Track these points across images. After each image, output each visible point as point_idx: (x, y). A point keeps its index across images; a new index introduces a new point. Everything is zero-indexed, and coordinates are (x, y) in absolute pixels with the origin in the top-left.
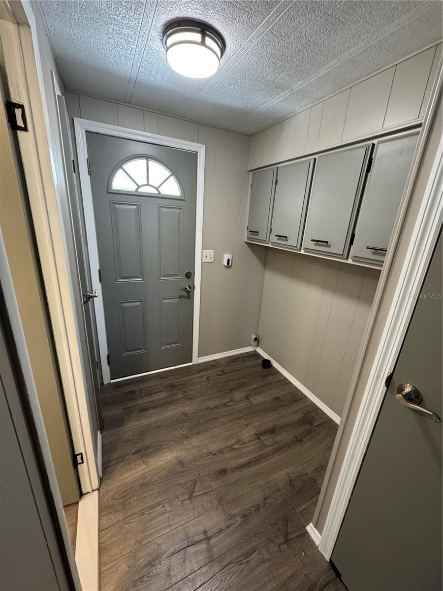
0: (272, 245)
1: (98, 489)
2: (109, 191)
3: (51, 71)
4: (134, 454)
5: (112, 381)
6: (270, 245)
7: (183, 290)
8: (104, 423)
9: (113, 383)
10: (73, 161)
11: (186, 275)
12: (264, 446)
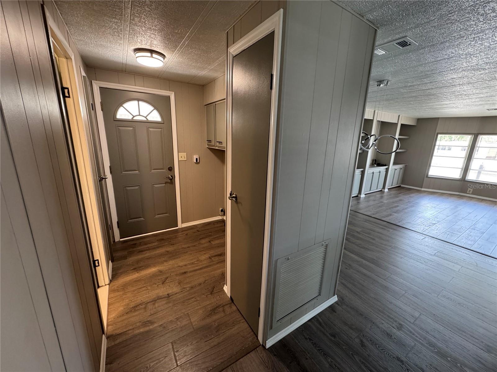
0: (218, 148)
1: (109, 284)
2: (115, 120)
3: (80, 66)
4: (132, 270)
5: (121, 240)
6: (217, 148)
7: (167, 178)
8: (114, 259)
9: (121, 241)
10: (92, 104)
11: (168, 169)
12: (213, 261)
